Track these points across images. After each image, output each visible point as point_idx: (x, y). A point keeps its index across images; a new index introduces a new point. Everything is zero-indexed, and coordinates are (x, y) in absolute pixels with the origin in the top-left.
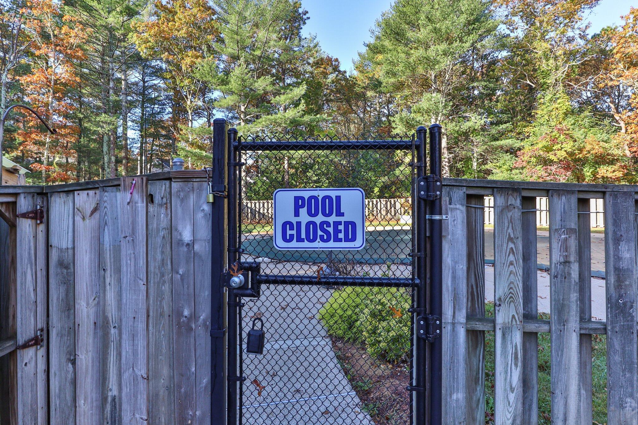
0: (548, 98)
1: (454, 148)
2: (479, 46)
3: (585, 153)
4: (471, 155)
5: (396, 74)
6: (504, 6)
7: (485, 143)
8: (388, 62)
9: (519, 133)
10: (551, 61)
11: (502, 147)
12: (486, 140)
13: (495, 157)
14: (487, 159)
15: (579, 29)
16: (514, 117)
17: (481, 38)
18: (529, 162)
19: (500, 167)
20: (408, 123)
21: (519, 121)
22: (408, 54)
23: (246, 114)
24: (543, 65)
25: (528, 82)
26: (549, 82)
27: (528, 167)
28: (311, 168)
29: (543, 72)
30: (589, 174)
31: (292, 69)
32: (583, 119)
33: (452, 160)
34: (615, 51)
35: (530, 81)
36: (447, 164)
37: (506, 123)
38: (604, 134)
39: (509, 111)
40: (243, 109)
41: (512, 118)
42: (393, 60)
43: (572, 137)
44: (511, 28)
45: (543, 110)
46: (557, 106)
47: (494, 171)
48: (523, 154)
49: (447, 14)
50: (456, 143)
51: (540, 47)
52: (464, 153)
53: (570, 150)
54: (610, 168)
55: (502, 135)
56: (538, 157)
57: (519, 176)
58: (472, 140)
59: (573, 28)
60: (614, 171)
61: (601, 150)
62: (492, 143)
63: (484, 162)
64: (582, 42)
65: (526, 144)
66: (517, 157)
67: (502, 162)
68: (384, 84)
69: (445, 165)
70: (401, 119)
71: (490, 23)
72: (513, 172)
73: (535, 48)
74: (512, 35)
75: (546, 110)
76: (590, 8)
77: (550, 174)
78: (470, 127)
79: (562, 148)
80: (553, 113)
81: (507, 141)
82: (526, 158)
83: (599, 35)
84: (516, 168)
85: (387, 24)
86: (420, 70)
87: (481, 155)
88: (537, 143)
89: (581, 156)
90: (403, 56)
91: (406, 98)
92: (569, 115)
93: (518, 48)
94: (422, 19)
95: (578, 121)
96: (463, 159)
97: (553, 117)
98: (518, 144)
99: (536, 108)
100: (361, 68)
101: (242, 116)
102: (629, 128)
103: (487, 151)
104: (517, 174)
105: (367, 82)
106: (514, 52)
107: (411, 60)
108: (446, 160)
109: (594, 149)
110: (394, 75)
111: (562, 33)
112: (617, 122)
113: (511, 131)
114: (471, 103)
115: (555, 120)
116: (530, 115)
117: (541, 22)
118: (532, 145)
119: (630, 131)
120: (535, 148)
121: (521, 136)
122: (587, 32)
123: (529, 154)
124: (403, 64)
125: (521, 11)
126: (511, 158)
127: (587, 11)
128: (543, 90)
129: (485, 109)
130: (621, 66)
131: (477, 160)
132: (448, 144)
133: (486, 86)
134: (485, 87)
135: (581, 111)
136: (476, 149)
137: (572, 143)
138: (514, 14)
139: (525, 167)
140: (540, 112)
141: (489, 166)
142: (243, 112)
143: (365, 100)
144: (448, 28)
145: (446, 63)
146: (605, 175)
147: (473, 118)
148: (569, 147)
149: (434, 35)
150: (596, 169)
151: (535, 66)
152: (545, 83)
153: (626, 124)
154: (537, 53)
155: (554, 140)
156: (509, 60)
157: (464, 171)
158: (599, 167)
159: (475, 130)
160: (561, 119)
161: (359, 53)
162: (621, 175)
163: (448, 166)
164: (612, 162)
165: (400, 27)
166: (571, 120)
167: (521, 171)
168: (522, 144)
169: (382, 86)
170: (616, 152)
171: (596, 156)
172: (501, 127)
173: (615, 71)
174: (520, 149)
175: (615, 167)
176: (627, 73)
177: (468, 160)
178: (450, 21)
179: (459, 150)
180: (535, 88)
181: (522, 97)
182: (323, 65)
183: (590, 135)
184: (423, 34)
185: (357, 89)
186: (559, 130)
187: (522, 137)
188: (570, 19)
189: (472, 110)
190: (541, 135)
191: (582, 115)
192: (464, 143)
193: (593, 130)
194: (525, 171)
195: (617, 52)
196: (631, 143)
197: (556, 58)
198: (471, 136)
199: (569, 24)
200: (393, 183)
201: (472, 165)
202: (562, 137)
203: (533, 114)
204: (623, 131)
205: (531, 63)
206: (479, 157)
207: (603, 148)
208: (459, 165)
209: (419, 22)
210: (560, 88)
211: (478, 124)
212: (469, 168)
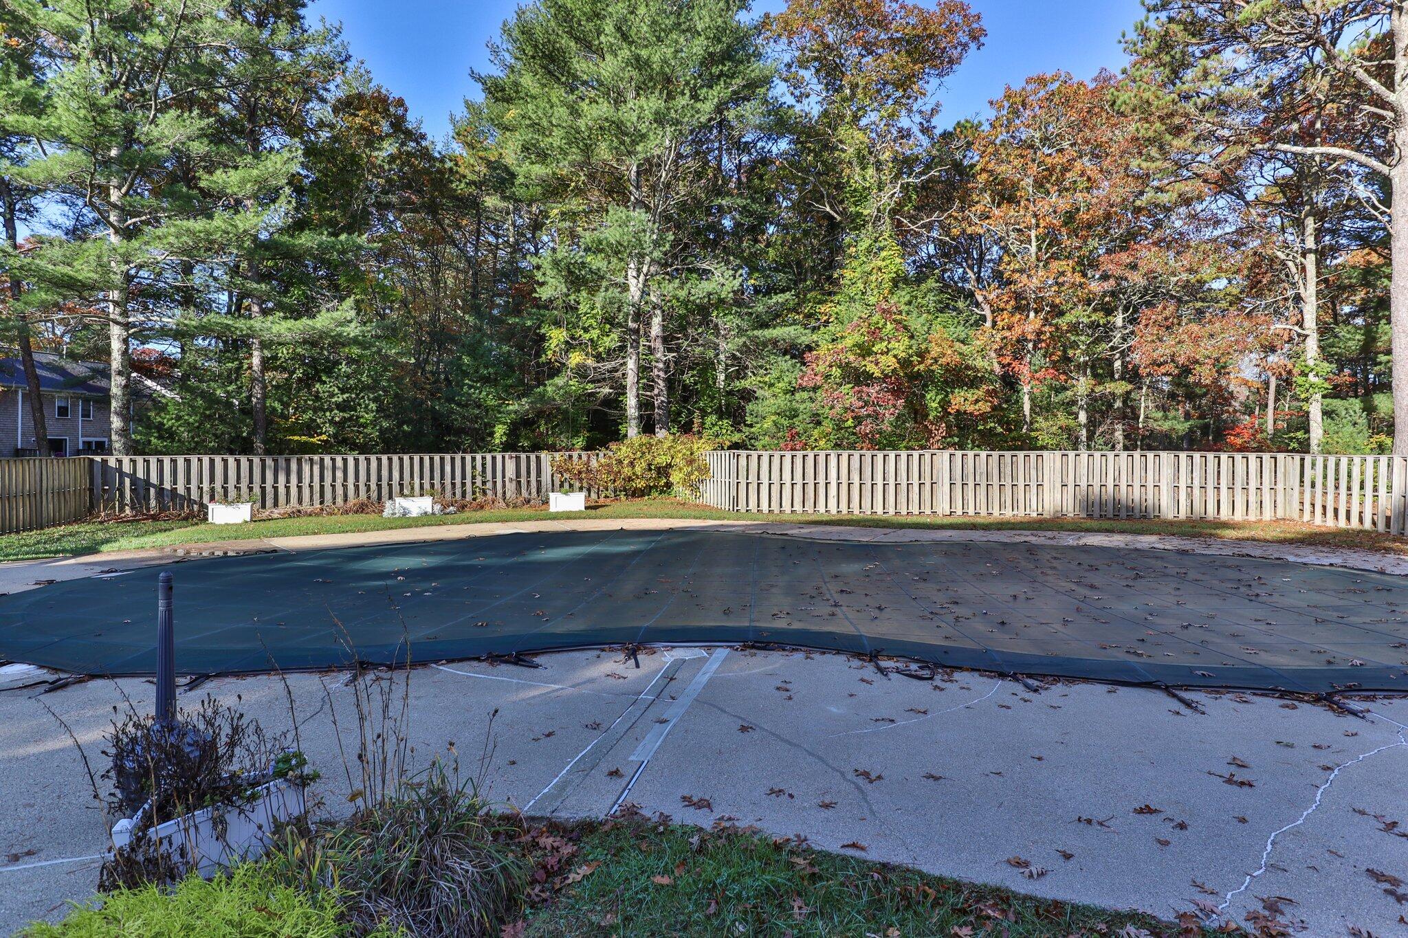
0: (864, 245)
1: (678, 339)
2: (731, 115)
3: (930, 361)
4: (712, 355)
5: (546, 156)
6: (784, 39)
7: (741, 332)
8: (528, 122)
9: (809, 316)
10: (871, 171)
11: (775, 342)
12: (745, 325)
13: (761, 362)
14: (747, 368)
15: (920, 112)
16: (801, 280)
17: (738, 98)
18: (828, 377)
19: (771, 385)
20: (570, 272)
21: (810, 291)
22: (575, 113)
23: (125, 212)
24: (857, 177)
25: (828, 209)
26: (866, 212)
27: (826, 386)
28: (329, 372)
29: (855, 190)
30: (934, 405)
31: (279, 110)
32: (926, 294)
33: (672, 365)
34: (978, 168)
35: (832, 207)
36: (662, 374)
37: (783, 291)
38: (961, 328)
39: (791, 267)
40: (115, 196)
41: (795, 284)
42: (540, 119)
43: (905, 328)
44: (797, 93)
45: (854, 270)
46: (880, 263)
47: (759, 393)
48: (817, 358)
49: (664, 31)
50: (683, 329)
51: (851, 139)
52: (698, 350)
53: (904, 355)
54: (972, 395)
55: (775, 317)
56: (846, 367)
57: (808, 404)
58: (716, 325)
59: (910, 111)
60: (977, 401)
61: (957, 358)
62: (756, 332)
63: (740, 374)
64: (925, 141)
65: (821, 338)
66: (804, 364)
67: (775, 374)
68: (520, 179)
69: (658, 376)
70: (556, 263)
71: (756, 69)
72: (798, 396)
73: (841, 142)
74: (798, 107)
75: (859, 270)
76: (940, 75)
77: (866, 403)
78: (710, 294)
79: (889, 350)
80: (873, 278)
81: (786, 329)
82: (821, 368)
83: (951, 134)
84: (804, 389)
85: (527, 32)
86: (603, 152)
87: (734, 357)
88: (842, 337)
89: (922, 367)
90: (562, 112)
91: (572, 216)
92: (901, 285)
93: (809, 136)
94: (609, 35)
95: (916, 297)
96: (698, 364)
97: (872, 286)
98: (806, 338)
99: (841, 267)
100: (469, 136)
101: (113, 218)
102: (999, 319)
103: (745, 349)
104: (803, 401)
105: (484, 170)
106: (801, 143)
107: (581, 123)
108: (661, 365)
109: (944, 355)
110: (543, 157)
111: (891, 116)
112: (978, 305)
113: (794, 310)
114: (715, 244)
115: (875, 292)
116: (829, 278)
117: (854, 87)
118: (833, 340)
119: (1000, 324)
120: (840, 346)
121: (812, 321)
122: (934, 122)
123: (829, 358)
124: (561, 132)
125: (815, 59)
126: (794, 366)
127: (934, 82)
128: (855, 229)
129: (743, 259)
130: (987, 197)
131: (726, 369)
132: (664, 328)
133: (744, 207)
134: (745, 210)
135: (920, 279)
136: (723, 345)
137: (906, 341)
138: (803, 64)
139: (819, 387)
140: (849, 274)
141: (748, 383)
142: (115, 206)
143: (478, 215)
144: (665, 62)
145: (659, 144)
146: (963, 409)
147: (717, 273)
148: (902, 348)
149: (635, 73)
150: (947, 396)
151: (841, 177)
152: (859, 215)
153: (993, 312)
154: (843, 151)
155: (875, 333)
156: (793, 161)
157: (697, 392)
158: (952, 392)
159: (722, 301)
160: (886, 291)
161: (466, 102)
162: (989, 410)
163: (664, 380)
164: (974, 383)
165: (555, 42)
166: (903, 295)
167: (811, 394)
168: (815, 337)
169: (517, 182)
170: (979, 363)
171: (947, 370)
172: (774, 300)
173: (978, 207)
174: (809, 348)
175: (980, 393)
176: (996, 212)
177: (706, 367)
178: (670, 46)
179: (689, 345)
180: (841, 222)
181: (815, 242)
182: (362, 109)
183: (937, 327)
184: (609, 67)
185: (460, 187)
186: (884, 311)
187: (813, 323)
188: (905, 90)
189: (716, 257)
190: (851, 320)
191: (923, 286)
192: (700, 330)
193: (942, 317)
194: (820, 395)
195: (983, 170)
196: (1001, 348)
197: (879, 166)
198: (715, 314)
199: (904, 101)
200: (540, 414)
201: (715, 379)
202: (889, 326)
203: (836, 276)
204: (988, 324)
205: (834, 170)
206: (729, 362)
207: (960, 354)
208: (688, 378)
209: (602, 38)
210: (887, 227)
211: (728, 288)
212: (709, 386)
